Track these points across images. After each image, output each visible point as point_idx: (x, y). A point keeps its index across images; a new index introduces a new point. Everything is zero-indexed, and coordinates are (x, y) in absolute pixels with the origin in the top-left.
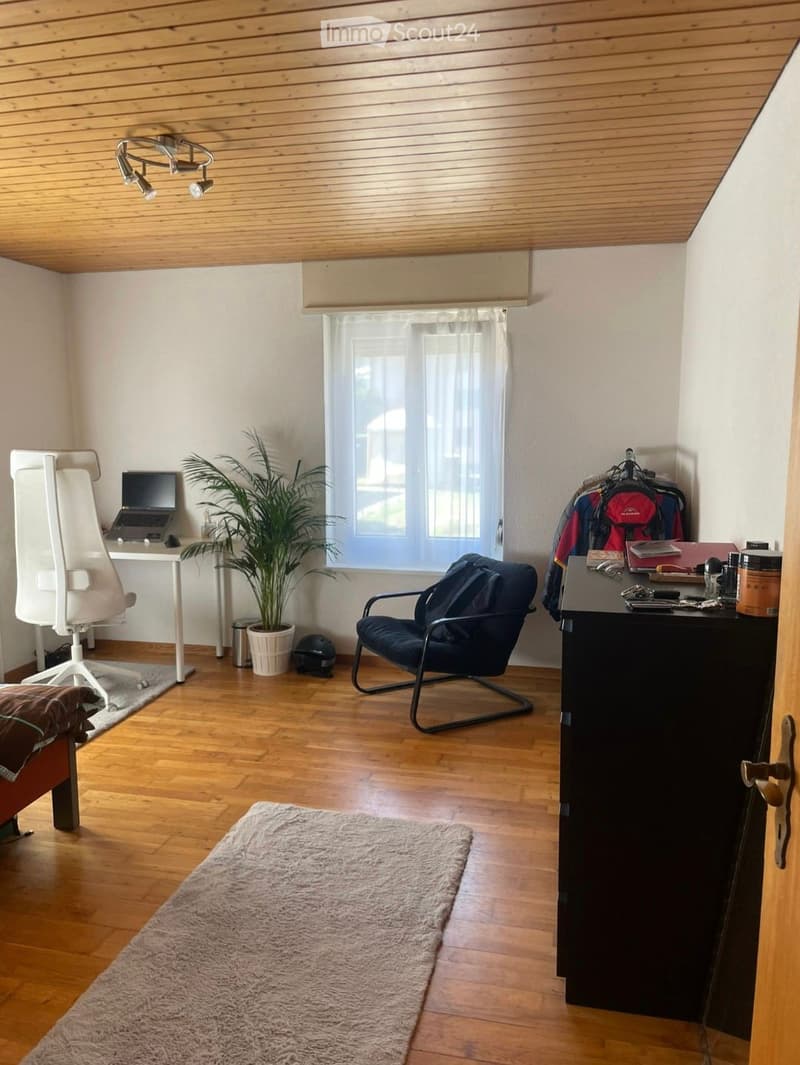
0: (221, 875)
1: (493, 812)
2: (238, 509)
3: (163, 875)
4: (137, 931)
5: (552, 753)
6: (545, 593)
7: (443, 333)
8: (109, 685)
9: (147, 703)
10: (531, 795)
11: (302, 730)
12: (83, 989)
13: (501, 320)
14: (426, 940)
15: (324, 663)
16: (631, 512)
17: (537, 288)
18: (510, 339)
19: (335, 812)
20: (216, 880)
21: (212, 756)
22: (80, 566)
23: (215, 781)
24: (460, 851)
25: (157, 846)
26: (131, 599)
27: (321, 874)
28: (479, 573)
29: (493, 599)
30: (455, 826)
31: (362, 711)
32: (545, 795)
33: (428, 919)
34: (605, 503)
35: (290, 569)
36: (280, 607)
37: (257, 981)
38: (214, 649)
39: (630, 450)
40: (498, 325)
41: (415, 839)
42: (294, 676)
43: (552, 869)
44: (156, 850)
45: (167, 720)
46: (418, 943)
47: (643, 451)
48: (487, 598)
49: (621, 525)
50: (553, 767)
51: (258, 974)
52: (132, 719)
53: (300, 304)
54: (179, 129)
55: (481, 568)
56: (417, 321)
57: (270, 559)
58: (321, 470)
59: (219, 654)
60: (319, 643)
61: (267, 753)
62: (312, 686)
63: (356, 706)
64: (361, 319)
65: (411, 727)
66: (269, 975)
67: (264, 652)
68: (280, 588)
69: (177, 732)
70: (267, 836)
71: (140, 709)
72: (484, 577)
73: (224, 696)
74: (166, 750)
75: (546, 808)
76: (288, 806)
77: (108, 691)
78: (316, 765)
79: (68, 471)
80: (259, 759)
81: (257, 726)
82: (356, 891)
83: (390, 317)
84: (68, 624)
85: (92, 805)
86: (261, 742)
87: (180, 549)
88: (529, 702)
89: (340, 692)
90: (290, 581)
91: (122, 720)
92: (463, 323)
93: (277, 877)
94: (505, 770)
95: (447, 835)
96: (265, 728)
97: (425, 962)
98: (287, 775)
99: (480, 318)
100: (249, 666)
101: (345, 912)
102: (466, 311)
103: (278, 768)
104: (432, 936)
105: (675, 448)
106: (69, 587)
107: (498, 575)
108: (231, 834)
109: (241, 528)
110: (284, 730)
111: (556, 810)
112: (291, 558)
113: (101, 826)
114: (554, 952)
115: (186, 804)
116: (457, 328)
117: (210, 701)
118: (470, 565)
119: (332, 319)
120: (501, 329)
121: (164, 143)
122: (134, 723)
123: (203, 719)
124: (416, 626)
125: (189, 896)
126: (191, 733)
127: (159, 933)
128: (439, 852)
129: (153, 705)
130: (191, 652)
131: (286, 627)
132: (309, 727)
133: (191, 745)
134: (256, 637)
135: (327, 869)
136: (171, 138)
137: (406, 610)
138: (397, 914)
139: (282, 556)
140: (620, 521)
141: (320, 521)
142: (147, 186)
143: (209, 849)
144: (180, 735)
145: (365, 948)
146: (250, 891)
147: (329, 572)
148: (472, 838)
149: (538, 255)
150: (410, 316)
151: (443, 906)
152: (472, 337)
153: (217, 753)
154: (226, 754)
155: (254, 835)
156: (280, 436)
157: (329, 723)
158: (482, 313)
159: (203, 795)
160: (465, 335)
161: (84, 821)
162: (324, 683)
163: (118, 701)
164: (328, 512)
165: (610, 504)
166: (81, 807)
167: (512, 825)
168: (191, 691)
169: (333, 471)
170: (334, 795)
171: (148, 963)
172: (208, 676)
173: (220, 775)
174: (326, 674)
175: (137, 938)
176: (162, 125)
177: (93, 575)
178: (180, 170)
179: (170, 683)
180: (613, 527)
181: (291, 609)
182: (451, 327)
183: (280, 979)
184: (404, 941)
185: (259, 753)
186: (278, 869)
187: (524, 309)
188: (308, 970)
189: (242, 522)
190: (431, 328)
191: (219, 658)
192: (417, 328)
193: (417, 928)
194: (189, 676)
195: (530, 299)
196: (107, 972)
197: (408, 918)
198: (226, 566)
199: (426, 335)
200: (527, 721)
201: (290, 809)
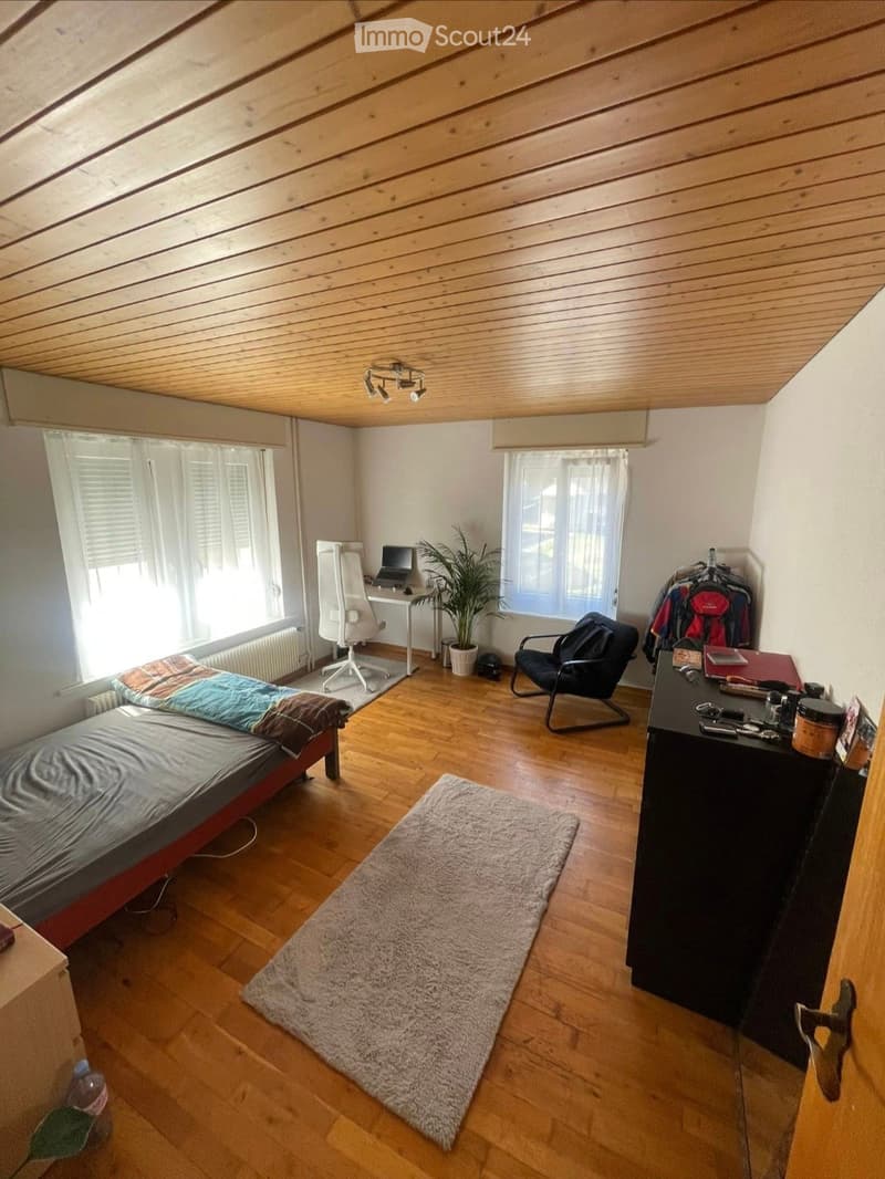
0: (415, 827)
1: (595, 804)
2: (446, 573)
3: (381, 823)
4: (359, 863)
5: (640, 761)
6: (644, 642)
7: (583, 465)
8: (367, 674)
9: (389, 689)
10: (621, 794)
11: (478, 721)
12: (322, 902)
13: (624, 457)
14: (536, 907)
15: (495, 672)
16: (711, 607)
17: (650, 437)
18: (630, 470)
19: (492, 790)
20: (412, 831)
21: (420, 734)
22: (353, 608)
23: (420, 753)
24: (569, 836)
25: (380, 799)
26: (383, 625)
27: (476, 839)
28: (597, 629)
29: (607, 646)
30: (569, 814)
31: (516, 709)
32: (632, 795)
33: (539, 889)
34: (691, 597)
35: (477, 611)
36: (469, 635)
37: (423, 917)
38: (430, 653)
39: (712, 550)
40: (622, 461)
41: (540, 820)
42: (476, 677)
43: (631, 860)
44: (380, 802)
45: (399, 703)
46: (530, 909)
47: (722, 551)
48: (602, 647)
49: (703, 615)
50: (639, 772)
51: (425, 911)
52: (379, 699)
53: (491, 447)
54: (403, 360)
55: (600, 625)
56: (566, 457)
57: (464, 605)
58: (498, 551)
59: (433, 656)
60: (492, 659)
61: (453, 736)
62: (486, 686)
63: (511, 705)
64: (529, 455)
65: (545, 727)
66: (431, 914)
67: (459, 662)
68: (470, 622)
69: (402, 712)
70: (447, 802)
71: (384, 693)
72: (601, 633)
73: (433, 689)
74: (394, 725)
75: (631, 806)
76: (463, 780)
77: (366, 679)
78: (481, 749)
79: (347, 554)
80: (448, 739)
81: (450, 715)
82: (497, 856)
83: (547, 454)
84: (346, 642)
85: (349, 761)
86: (451, 727)
87: (412, 597)
88: (627, 715)
89: (502, 693)
90: (477, 618)
91: (373, 700)
92: (597, 459)
93: (449, 836)
94: (605, 770)
95: (562, 820)
96: (454, 716)
97: (532, 926)
98: (463, 754)
99: (610, 455)
100: (450, 667)
101: (487, 872)
102: (599, 450)
103: (459, 748)
104: (541, 904)
105: (747, 550)
106: (347, 620)
107: (611, 632)
108: (426, 796)
109: (448, 586)
110: (465, 718)
111: (637, 809)
112: (477, 605)
113: (352, 779)
114: (626, 934)
115: (402, 769)
116: (594, 462)
117: (424, 691)
118: (592, 622)
119: (510, 456)
120: (623, 464)
121: (394, 369)
122: (381, 703)
123: (419, 705)
124: (553, 659)
125: (394, 840)
126: (411, 714)
127: (373, 866)
128: (554, 834)
129: (392, 690)
130: (417, 655)
131: (472, 647)
132: (481, 718)
133: (411, 723)
134: (455, 652)
135: (480, 835)
136: (398, 365)
137: (547, 647)
138: (520, 882)
139: (473, 603)
140: (701, 612)
141: (497, 583)
142: (385, 394)
143: (410, 807)
144: (404, 715)
145: (495, 905)
146: (430, 843)
147: (501, 615)
148: (578, 826)
149: (652, 412)
150: (561, 454)
151: (550, 881)
152: (603, 469)
153: (423, 732)
154: (429, 733)
155: (440, 800)
156: (474, 528)
157: (493, 717)
158: (611, 452)
159: (411, 763)
160: (599, 466)
161: (343, 773)
162: (494, 685)
163: (372, 686)
164: (502, 577)
165: (695, 598)
166: (341, 763)
167: (607, 817)
168: (415, 682)
169: (507, 552)
170: (491, 775)
171: (362, 887)
172: (427, 672)
173: (424, 749)
174: (496, 678)
175: (360, 866)
176: (393, 358)
177: (360, 614)
178: (403, 387)
179: (403, 676)
180: (696, 617)
181: (476, 635)
182: (589, 461)
183: (438, 919)
184: (521, 905)
185: (449, 735)
186: (450, 829)
187: (641, 450)
188: (456, 916)
189: (448, 582)
190: (575, 461)
191: (434, 660)
192: (566, 462)
193: (530, 896)
194: (414, 672)
195: (645, 443)
196: (338, 890)
197: (526, 886)
198: (440, 609)
199: (570, 466)
200: (624, 730)
201: (464, 782)
